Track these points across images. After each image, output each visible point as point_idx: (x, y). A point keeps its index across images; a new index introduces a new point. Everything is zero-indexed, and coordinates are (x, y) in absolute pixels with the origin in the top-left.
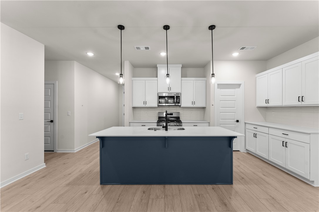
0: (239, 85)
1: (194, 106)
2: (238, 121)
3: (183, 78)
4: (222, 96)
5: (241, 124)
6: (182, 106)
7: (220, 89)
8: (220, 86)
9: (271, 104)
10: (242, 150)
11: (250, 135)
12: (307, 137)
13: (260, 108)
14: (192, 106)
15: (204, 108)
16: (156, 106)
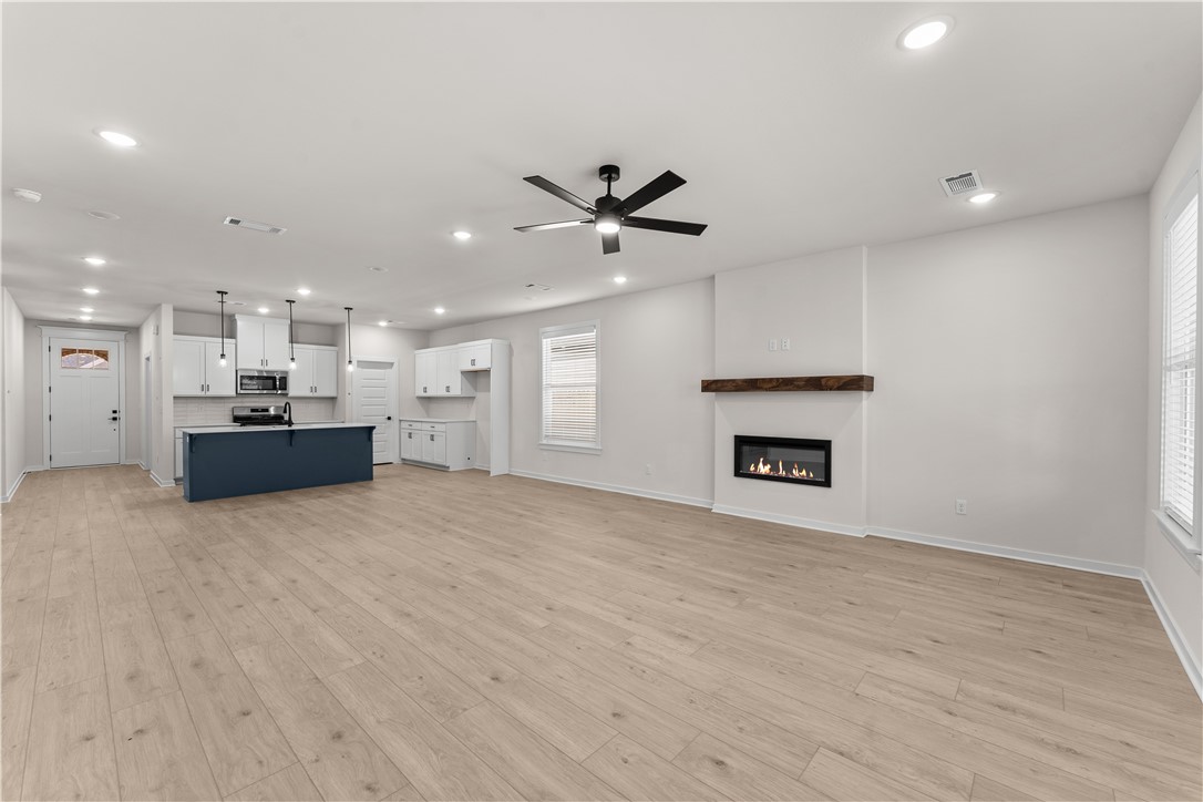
0: (392, 364)
1: (315, 395)
2: (389, 418)
4: (364, 379)
5: (394, 422)
6: (290, 395)
7: (369, 370)
8: (363, 364)
9: (429, 394)
10: (394, 458)
11: (405, 436)
12: (444, 426)
13: (420, 398)
14: (311, 395)
15: (333, 399)
16: (234, 394)
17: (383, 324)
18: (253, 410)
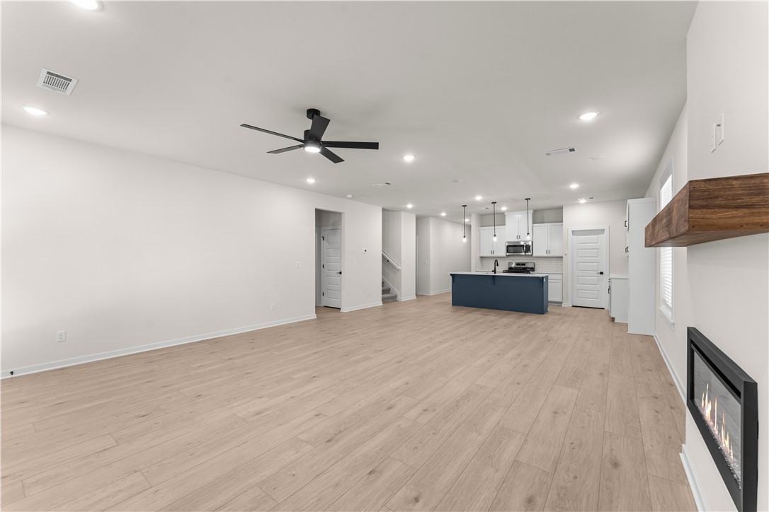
0: (604, 230)
1: (549, 255)
2: (602, 273)
3: (535, 225)
4: (579, 243)
5: (605, 276)
7: (578, 236)
8: (576, 233)
14: (546, 255)
15: (560, 258)
16: (505, 255)
17: (583, 201)
18: (517, 264)
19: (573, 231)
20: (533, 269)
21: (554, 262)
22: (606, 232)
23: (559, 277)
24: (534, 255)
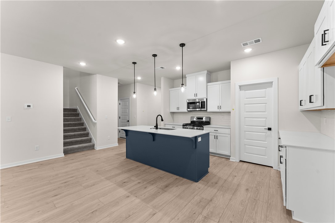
1: (221, 110)
2: (270, 129)
4: (247, 98)
5: (274, 133)
7: (245, 91)
8: (244, 87)
14: (218, 110)
15: (229, 113)
18: (198, 119)
19: (240, 86)
20: (208, 123)
21: (226, 117)
22: (275, 84)
23: (227, 131)
24: (208, 110)
